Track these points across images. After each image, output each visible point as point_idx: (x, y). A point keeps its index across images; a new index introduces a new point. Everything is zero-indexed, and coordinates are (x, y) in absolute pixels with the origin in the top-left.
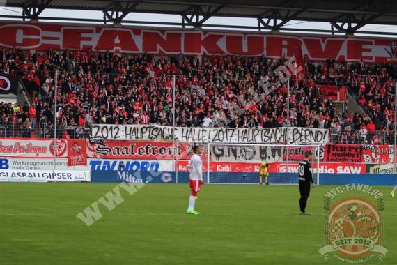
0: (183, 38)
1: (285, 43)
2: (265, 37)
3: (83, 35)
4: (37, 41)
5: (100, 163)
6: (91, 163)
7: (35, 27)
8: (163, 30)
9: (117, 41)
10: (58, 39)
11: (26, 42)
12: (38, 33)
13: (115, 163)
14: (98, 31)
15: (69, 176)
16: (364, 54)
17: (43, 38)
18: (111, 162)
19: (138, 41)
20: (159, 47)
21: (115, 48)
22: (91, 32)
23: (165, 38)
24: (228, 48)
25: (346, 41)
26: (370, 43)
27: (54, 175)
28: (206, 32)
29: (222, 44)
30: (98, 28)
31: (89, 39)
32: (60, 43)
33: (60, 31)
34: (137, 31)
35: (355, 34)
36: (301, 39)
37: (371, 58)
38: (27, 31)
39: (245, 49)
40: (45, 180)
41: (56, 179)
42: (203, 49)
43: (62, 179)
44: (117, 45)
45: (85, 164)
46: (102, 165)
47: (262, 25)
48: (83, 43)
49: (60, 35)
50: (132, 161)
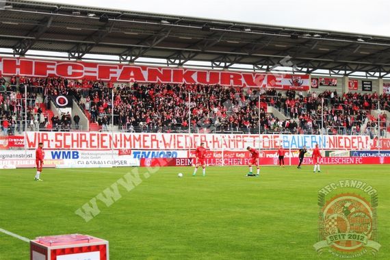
0: (172, 73)
1: (232, 76)
2: (220, 72)
3: (111, 70)
4: (81, 74)
5: (139, 153)
6: (134, 153)
7: (80, 64)
8: (160, 68)
9: (132, 74)
10: (95, 72)
11: (74, 74)
12: (82, 68)
13: (149, 153)
14: (120, 68)
15: (125, 162)
16: (277, 83)
17: (85, 72)
18: (147, 152)
19: (145, 74)
20: (158, 78)
21: (131, 79)
22: (116, 68)
23: (162, 72)
24: (198, 80)
25: (267, 75)
26: (280, 77)
27: (115, 162)
28: (185, 69)
29: (195, 77)
30: (120, 66)
31: (115, 73)
32: (97, 75)
33: (96, 67)
34: (144, 68)
35: (272, 72)
36: (241, 74)
37: (281, 86)
38: (75, 67)
39: (208, 80)
40: (110, 166)
41: (117, 165)
42: (184, 80)
43: (121, 165)
44: (132, 77)
45: (130, 154)
46: (141, 154)
47: (214, 65)
48: (111, 75)
49: (97, 70)
50: (160, 151)
